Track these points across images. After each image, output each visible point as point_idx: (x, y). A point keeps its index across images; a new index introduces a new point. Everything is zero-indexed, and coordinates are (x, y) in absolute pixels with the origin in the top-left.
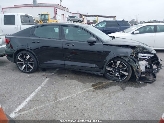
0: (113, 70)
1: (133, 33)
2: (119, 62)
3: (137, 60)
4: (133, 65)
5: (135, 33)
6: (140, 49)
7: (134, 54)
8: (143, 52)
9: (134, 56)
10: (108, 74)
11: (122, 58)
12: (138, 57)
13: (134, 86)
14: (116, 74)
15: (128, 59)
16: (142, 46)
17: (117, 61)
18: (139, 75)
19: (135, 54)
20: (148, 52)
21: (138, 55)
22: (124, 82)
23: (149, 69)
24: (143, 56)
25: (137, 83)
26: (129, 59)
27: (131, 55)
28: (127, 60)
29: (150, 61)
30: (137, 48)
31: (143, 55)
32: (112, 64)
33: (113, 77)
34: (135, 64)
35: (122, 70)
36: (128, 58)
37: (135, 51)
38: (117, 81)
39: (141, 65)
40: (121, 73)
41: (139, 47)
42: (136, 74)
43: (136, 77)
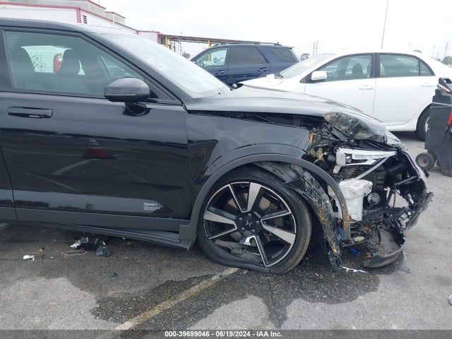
0: (233, 223)
1: (308, 80)
2: (255, 188)
3: (332, 174)
4: (314, 200)
5: (314, 77)
6: (344, 128)
7: (316, 149)
8: (353, 141)
9: (317, 158)
10: (214, 240)
11: (270, 169)
12: (334, 164)
13: (326, 293)
14: (248, 240)
15: (293, 175)
16: (348, 118)
17: (249, 184)
18: (339, 238)
19: (320, 150)
20: (375, 143)
21: (335, 155)
22: (280, 273)
23: (375, 207)
24: (354, 158)
25: (334, 271)
26: (298, 175)
27: (305, 157)
28: (288, 176)
29: (381, 176)
30: (329, 126)
31: (357, 153)
32: (226, 194)
33: (235, 251)
34: (324, 196)
35: (271, 223)
36: (295, 171)
37: (322, 139)
38: (250, 270)
39: (347, 195)
40: (268, 232)
41: (339, 118)
42: (329, 239)
43: (329, 248)
